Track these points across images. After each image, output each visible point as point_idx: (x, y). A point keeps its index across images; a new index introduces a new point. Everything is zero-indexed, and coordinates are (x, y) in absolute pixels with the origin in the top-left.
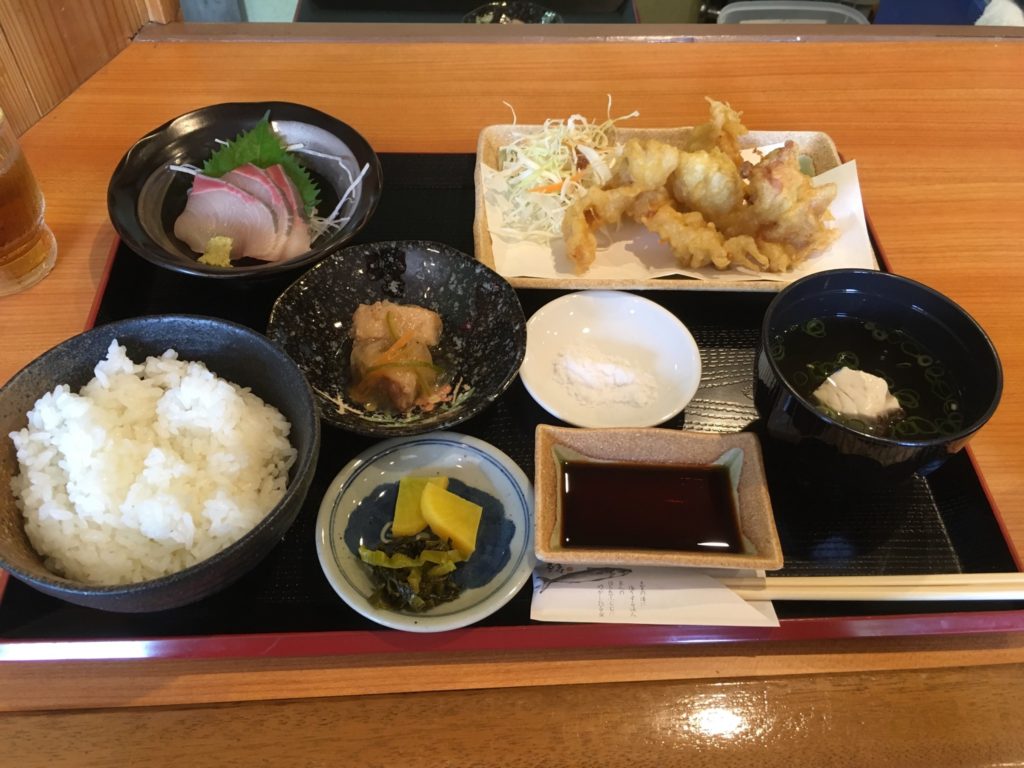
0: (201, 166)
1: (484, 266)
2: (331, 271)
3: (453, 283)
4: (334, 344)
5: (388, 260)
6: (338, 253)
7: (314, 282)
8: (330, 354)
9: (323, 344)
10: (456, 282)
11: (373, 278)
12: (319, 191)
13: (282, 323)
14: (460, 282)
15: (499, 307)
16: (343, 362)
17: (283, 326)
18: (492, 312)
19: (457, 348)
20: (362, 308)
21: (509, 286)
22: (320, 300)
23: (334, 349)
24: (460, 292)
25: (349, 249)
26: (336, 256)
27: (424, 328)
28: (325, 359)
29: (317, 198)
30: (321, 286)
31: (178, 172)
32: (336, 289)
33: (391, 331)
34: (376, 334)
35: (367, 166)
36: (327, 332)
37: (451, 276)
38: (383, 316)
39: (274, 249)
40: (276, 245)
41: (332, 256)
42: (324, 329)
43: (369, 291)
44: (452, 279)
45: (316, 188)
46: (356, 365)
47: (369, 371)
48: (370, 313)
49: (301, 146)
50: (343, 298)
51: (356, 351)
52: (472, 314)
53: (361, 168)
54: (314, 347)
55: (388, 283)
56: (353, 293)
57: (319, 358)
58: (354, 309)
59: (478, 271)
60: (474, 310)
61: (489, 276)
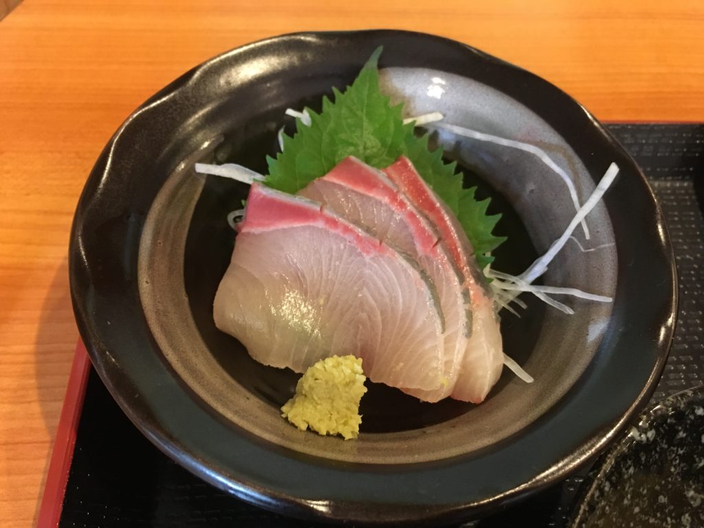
0: (262, 169)
12: (499, 216)
29: (497, 231)
31: (211, 178)
35: (613, 170)
45: (490, 212)
49: (439, 117)
53: (597, 177)
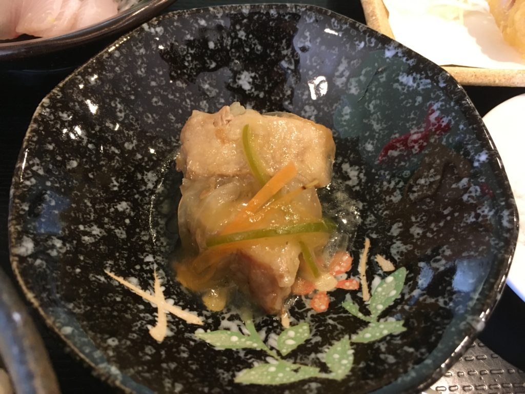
1: (400, 46)
2: (142, 51)
3: (341, 76)
4: (151, 176)
5: (236, 37)
6: (154, 21)
7: (112, 70)
8: (142, 194)
9: (131, 177)
10: (347, 73)
11: (213, 65)
13: (51, 147)
14: (355, 73)
15: (432, 118)
16: (165, 208)
17: (51, 152)
18: (418, 125)
19: (350, 183)
20: (198, 117)
21: (451, 80)
22: (126, 101)
23: (150, 186)
24: (354, 91)
25: (173, 15)
26: (151, 26)
27: (308, 157)
28: (135, 205)
30: (127, 78)
32: (153, 84)
33: (252, 164)
34: (224, 170)
36: (139, 156)
37: (339, 63)
38: (236, 132)
39: (58, 19)
40: (61, 14)
41: (145, 26)
42: (132, 152)
43: (206, 86)
44: (341, 68)
46: (187, 224)
47: (211, 242)
48: (211, 127)
50: (164, 99)
51: (187, 197)
52: (376, 127)
54: (115, 185)
55: (236, 74)
56: (181, 90)
57: (123, 206)
58: (184, 117)
59: (389, 54)
60: (378, 121)
61: (411, 62)
